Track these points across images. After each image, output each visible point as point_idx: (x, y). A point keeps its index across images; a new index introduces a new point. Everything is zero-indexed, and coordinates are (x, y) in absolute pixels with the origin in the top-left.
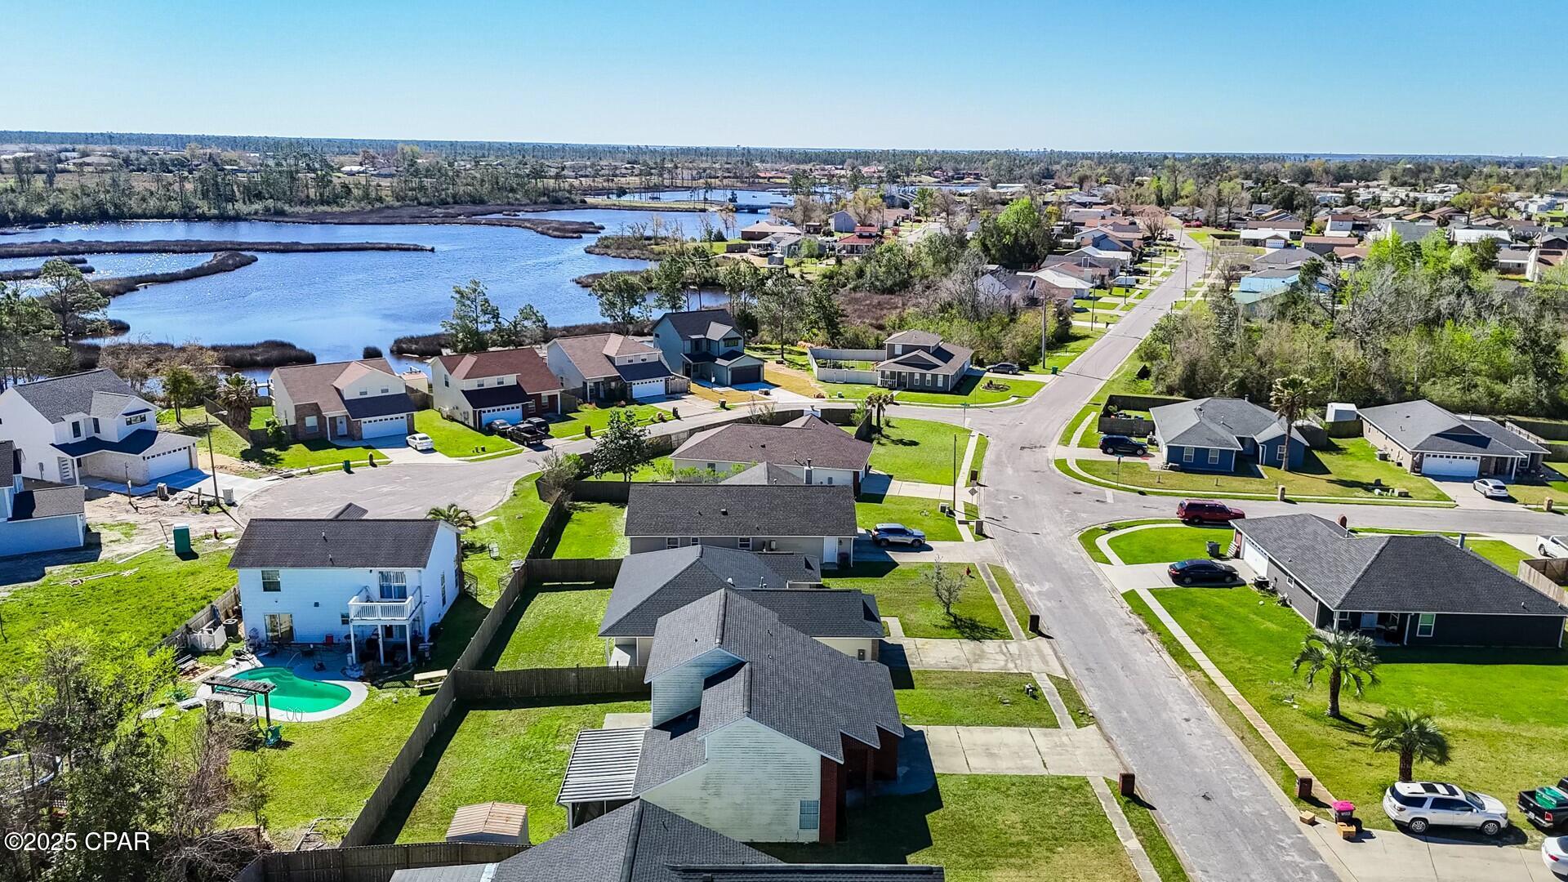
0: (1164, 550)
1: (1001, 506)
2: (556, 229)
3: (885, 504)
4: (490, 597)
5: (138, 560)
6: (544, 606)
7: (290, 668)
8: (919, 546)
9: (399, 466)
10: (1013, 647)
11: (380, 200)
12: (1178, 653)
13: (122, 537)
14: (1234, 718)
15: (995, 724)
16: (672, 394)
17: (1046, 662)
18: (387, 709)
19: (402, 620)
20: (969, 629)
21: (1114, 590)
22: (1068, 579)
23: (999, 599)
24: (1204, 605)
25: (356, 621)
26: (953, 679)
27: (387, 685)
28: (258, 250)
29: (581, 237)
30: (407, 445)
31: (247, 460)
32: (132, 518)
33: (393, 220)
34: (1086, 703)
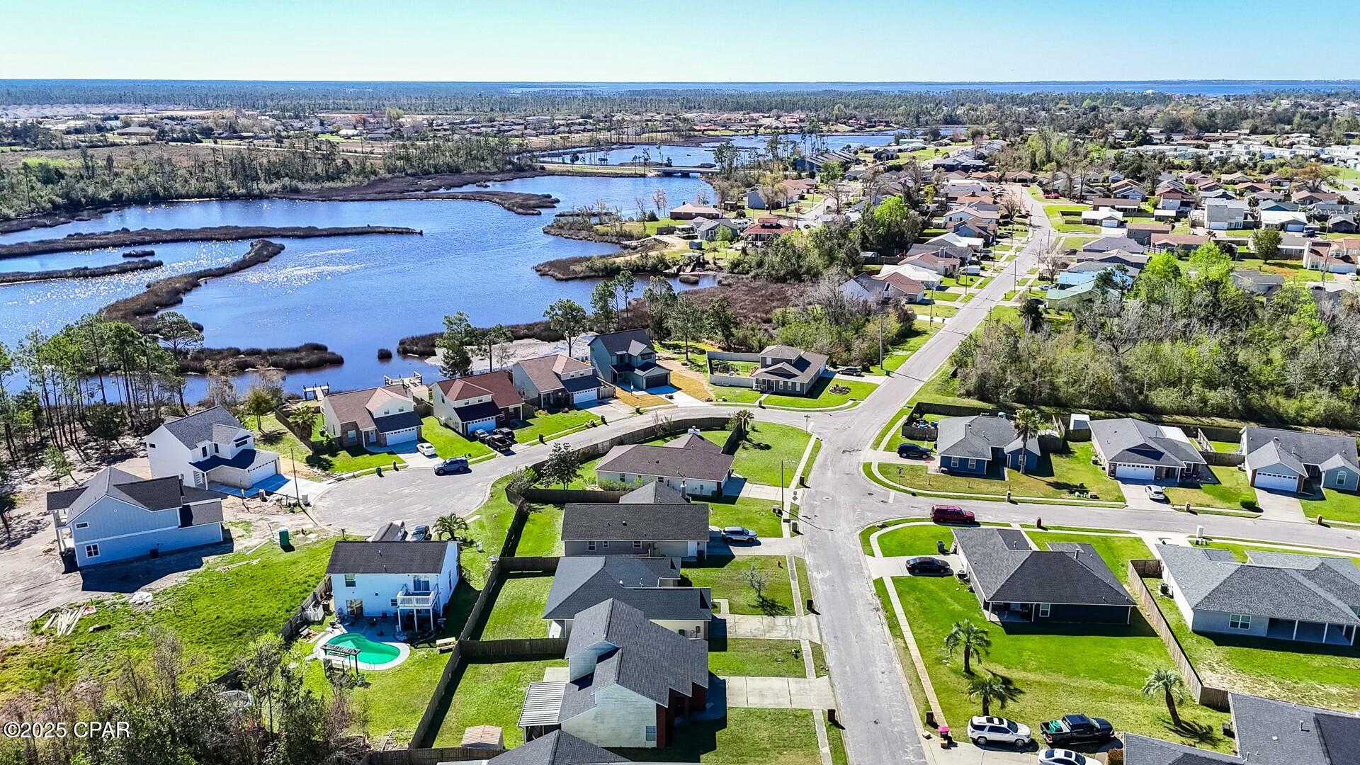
0: (911, 546)
1: (816, 506)
2: (521, 206)
3: (737, 506)
4: (479, 584)
5: (259, 552)
6: (511, 588)
7: (364, 634)
8: (753, 542)
9: (413, 469)
10: (794, 621)
11: (375, 173)
12: (894, 626)
13: (244, 533)
14: (911, 672)
15: (769, 676)
16: (602, 400)
17: (811, 633)
18: (423, 663)
19: (428, 606)
20: (769, 607)
21: (870, 577)
22: (842, 568)
23: (795, 585)
24: (922, 590)
25: (401, 607)
26: (753, 643)
27: (420, 646)
28: (283, 236)
29: (539, 214)
30: (418, 450)
31: (313, 466)
32: (246, 517)
33: (387, 195)
34: (827, 661)
